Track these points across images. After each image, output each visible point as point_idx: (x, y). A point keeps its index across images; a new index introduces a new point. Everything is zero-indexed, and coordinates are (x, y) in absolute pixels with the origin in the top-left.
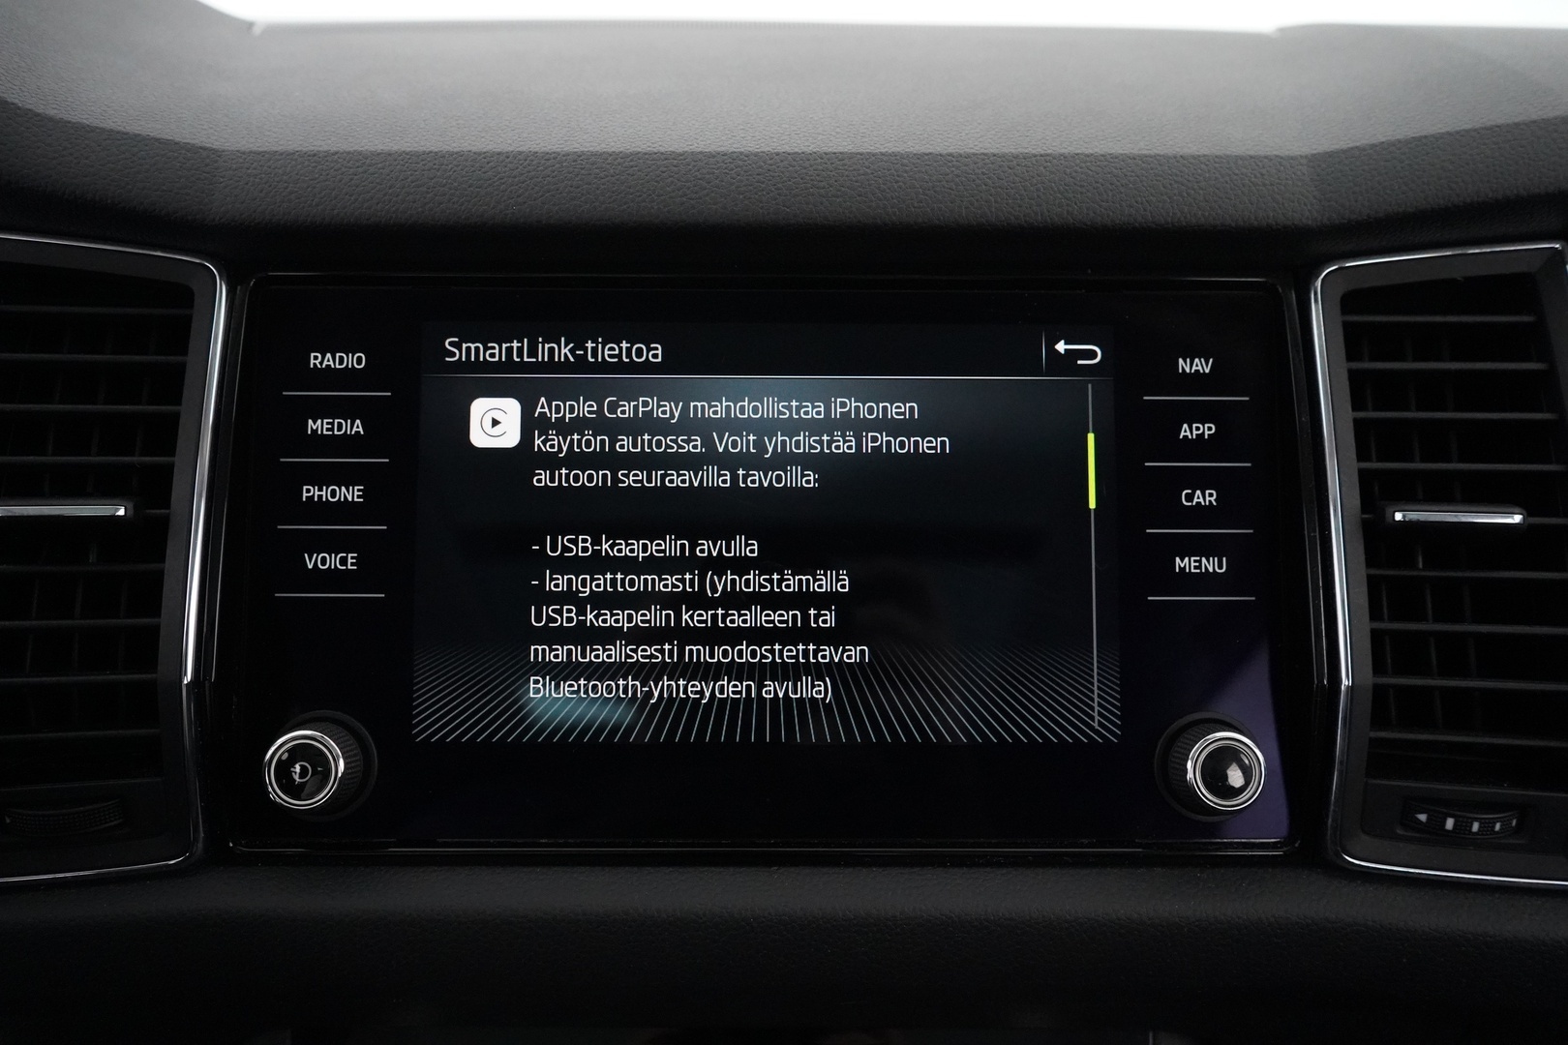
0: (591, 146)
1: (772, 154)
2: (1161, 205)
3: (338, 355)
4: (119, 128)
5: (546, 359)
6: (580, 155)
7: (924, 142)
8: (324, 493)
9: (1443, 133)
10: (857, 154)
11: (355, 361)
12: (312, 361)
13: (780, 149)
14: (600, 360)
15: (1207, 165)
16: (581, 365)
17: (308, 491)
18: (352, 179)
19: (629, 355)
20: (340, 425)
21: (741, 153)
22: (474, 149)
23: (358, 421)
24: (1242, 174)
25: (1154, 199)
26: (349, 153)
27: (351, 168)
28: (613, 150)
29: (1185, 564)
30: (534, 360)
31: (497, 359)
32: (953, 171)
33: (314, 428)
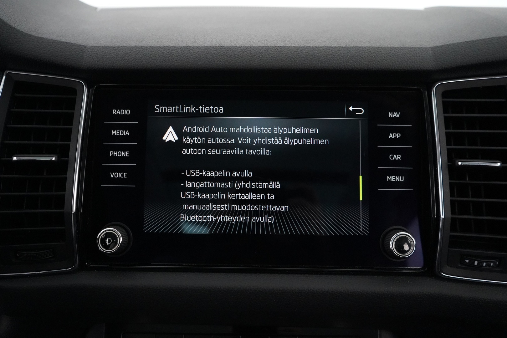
0: (201, 44)
1: (258, 46)
2: (383, 63)
3: (121, 110)
4: (54, 39)
5: (187, 112)
6: (198, 47)
7: (307, 43)
8: (117, 154)
9: (476, 40)
10: (286, 47)
11: (127, 112)
12: (113, 112)
13: (261, 45)
14: (203, 112)
15: (398, 50)
16: (198, 113)
17: (112, 153)
18: (126, 55)
19: (213, 111)
20: (122, 132)
21: (249, 46)
22: (165, 45)
23: (127, 131)
24: (410, 53)
25: (381, 61)
26: (125, 47)
27: (126, 51)
28: (208, 45)
29: (390, 178)
30: (183, 112)
31: (171, 112)
32: (316, 52)
33: (114, 133)
